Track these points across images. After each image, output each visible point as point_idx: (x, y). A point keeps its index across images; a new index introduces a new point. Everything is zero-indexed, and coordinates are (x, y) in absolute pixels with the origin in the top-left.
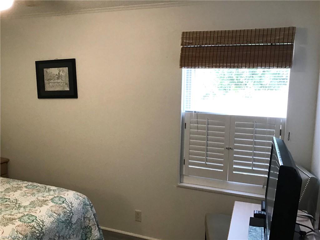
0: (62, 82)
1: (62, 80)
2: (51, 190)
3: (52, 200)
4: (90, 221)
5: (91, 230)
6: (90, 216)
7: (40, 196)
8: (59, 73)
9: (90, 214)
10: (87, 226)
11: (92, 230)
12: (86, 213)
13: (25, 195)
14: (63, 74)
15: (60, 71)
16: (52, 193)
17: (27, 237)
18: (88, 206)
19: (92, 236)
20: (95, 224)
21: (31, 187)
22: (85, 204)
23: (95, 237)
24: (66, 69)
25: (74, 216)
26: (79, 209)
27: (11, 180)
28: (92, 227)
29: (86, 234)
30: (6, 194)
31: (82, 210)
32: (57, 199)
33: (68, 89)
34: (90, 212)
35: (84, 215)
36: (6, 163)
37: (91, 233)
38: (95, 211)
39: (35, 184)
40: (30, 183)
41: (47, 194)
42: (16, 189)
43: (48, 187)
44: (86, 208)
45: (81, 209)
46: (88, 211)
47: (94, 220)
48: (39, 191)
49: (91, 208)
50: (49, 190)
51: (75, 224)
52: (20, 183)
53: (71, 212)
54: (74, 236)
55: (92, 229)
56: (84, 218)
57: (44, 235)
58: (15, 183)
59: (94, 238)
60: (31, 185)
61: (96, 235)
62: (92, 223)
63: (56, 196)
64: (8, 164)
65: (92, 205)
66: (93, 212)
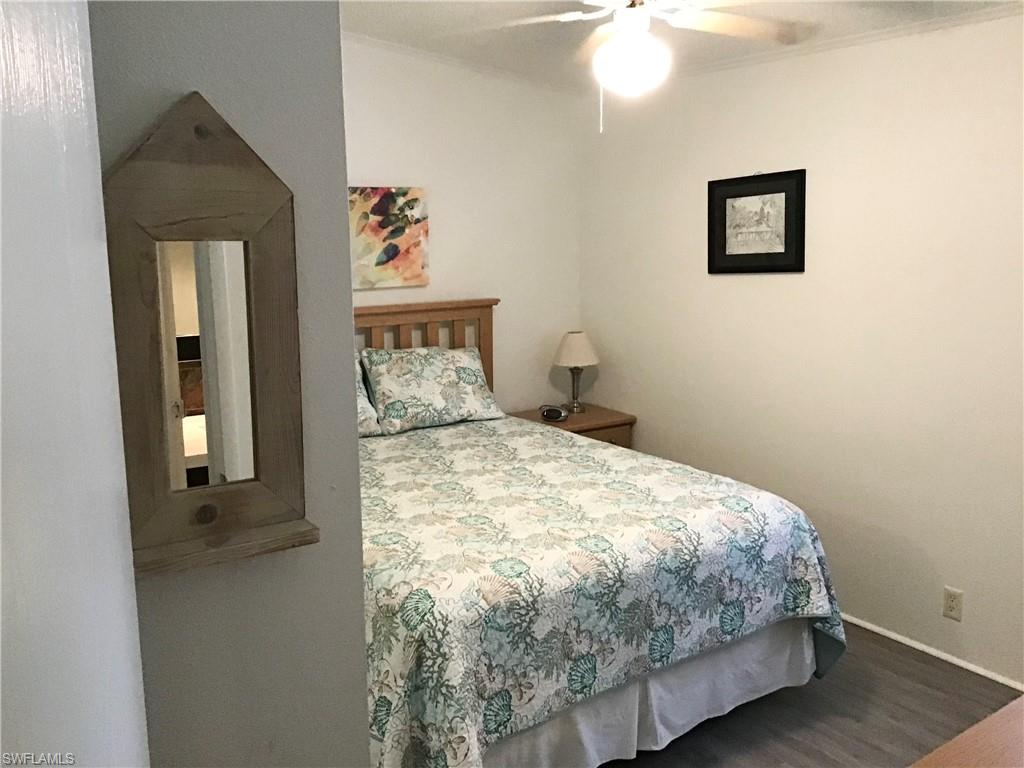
0: (767, 232)
1: (768, 226)
2: (721, 483)
3: (722, 501)
4: (807, 568)
5: (809, 591)
6: (809, 558)
7: (697, 490)
8: (762, 209)
9: (810, 553)
10: (800, 580)
11: (812, 592)
12: (799, 548)
13: (667, 482)
14: (771, 211)
15: (764, 204)
16: (723, 487)
17: (666, 554)
18: (805, 534)
19: (810, 605)
20: (820, 580)
21: (678, 471)
22: (798, 528)
23: (817, 609)
24: (780, 199)
25: (768, 544)
26: (782, 534)
27: (640, 454)
28: (812, 584)
29: (795, 598)
30: (630, 476)
31: (789, 537)
32: (733, 500)
33: (781, 249)
34: (808, 546)
35: (794, 551)
36: (628, 427)
37: (808, 597)
38: (822, 550)
39: (689, 468)
40: (678, 465)
41: (712, 488)
42: (649, 471)
43: (715, 476)
44: (800, 537)
45: (786, 535)
46: (803, 544)
47: (819, 570)
48: (695, 482)
49: (814, 541)
50: (717, 482)
51: (770, 563)
52: (658, 460)
53: (761, 534)
54: (767, 589)
55: (810, 589)
56: (794, 558)
57: (699, 562)
58: (647, 460)
59: (815, 612)
60: (680, 468)
61: (820, 604)
62: (813, 574)
63: (731, 495)
64: (635, 427)
65: (815, 534)
66: (818, 552)
